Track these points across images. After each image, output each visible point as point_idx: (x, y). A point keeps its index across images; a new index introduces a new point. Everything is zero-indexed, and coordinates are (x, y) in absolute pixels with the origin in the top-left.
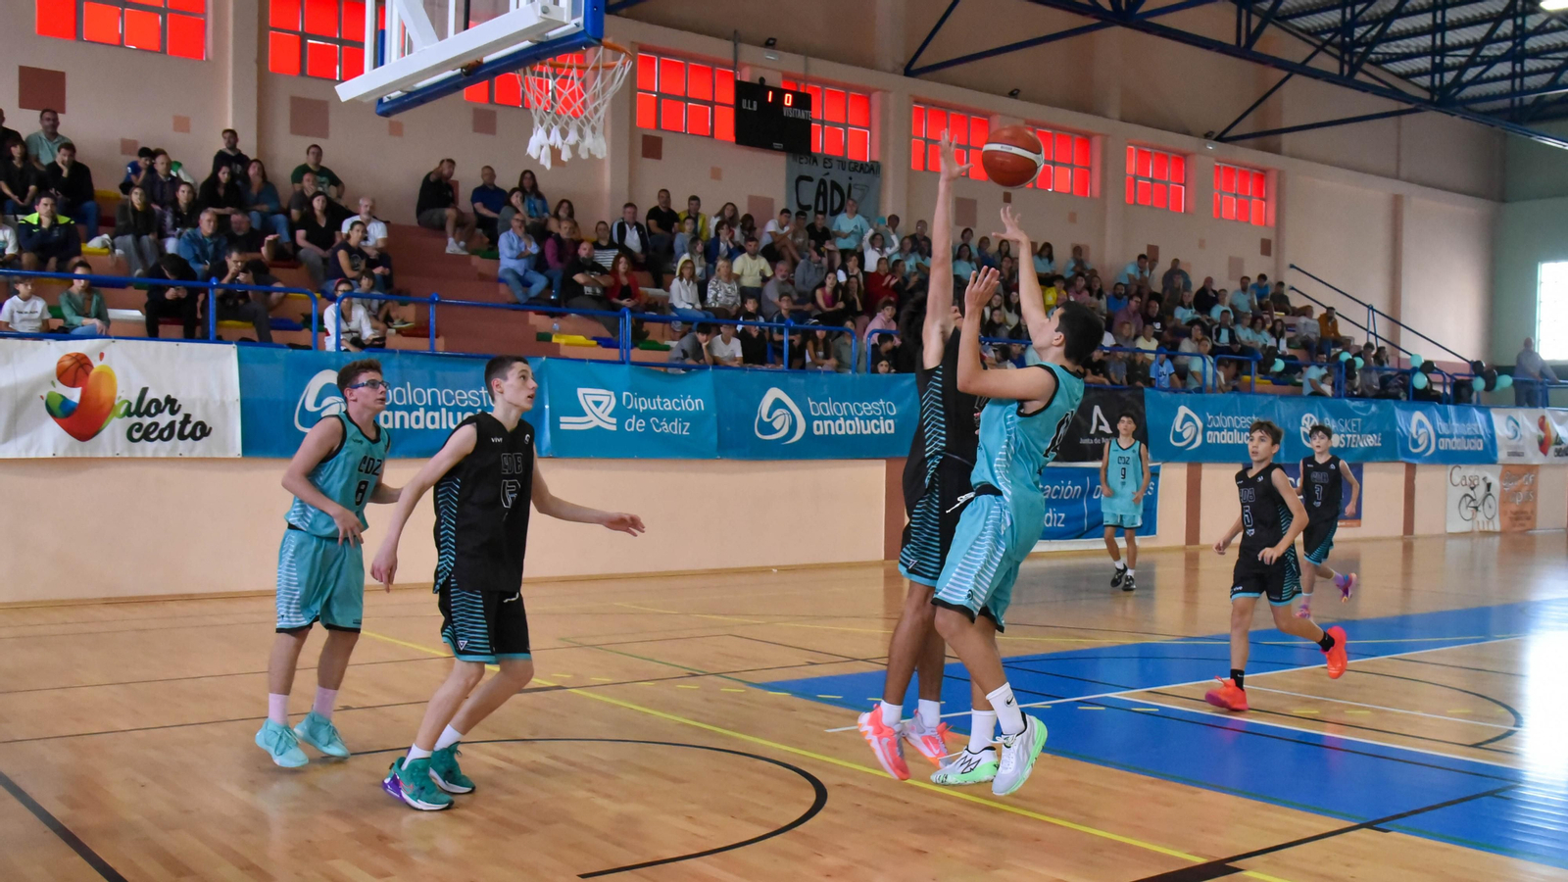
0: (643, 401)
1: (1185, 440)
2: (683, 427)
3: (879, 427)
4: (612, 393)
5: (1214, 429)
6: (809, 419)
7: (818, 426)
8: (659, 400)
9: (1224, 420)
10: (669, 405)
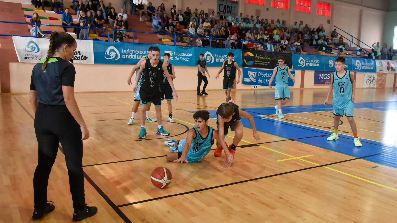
0: (179, 54)
1: (301, 65)
2: (187, 59)
4: (172, 52)
5: (308, 63)
6: (215, 58)
7: (217, 60)
8: (182, 53)
9: (310, 61)
10: (184, 55)
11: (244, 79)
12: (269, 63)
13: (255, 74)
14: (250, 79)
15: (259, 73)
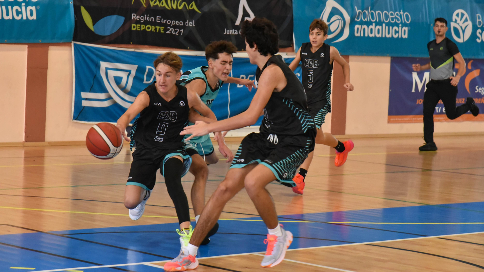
1: (331, 33)
3: (21, 13)
5: (362, 23)
9: (372, 14)
11: (84, 95)
12: (191, 24)
13: (129, 72)
14: (110, 98)
15: (148, 67)
